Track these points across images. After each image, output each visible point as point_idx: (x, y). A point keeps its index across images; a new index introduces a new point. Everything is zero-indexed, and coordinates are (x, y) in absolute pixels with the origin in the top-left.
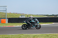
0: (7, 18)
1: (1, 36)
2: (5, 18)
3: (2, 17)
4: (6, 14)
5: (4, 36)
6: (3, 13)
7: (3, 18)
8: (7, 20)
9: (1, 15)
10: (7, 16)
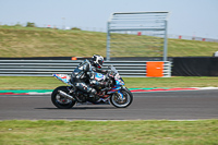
0: (169, 58)
1: (148, 124)
2: (161, 59)
3: (148, 53)
4: (166, 42)
5: (156, 125)
6: (153, 39)
7: (153, 59)
8: (169, 64)
9: (148, 47)
10: (170, 50)
